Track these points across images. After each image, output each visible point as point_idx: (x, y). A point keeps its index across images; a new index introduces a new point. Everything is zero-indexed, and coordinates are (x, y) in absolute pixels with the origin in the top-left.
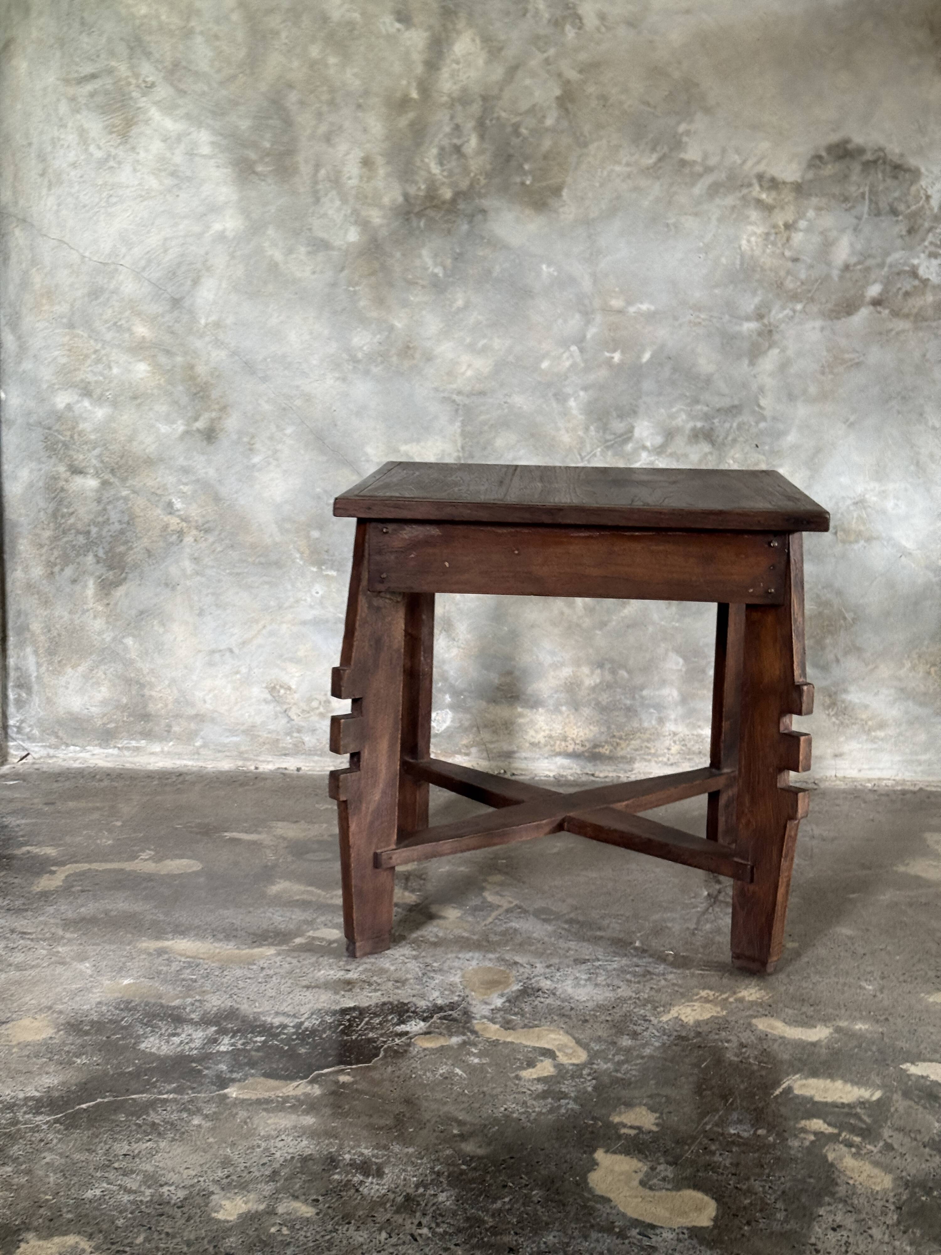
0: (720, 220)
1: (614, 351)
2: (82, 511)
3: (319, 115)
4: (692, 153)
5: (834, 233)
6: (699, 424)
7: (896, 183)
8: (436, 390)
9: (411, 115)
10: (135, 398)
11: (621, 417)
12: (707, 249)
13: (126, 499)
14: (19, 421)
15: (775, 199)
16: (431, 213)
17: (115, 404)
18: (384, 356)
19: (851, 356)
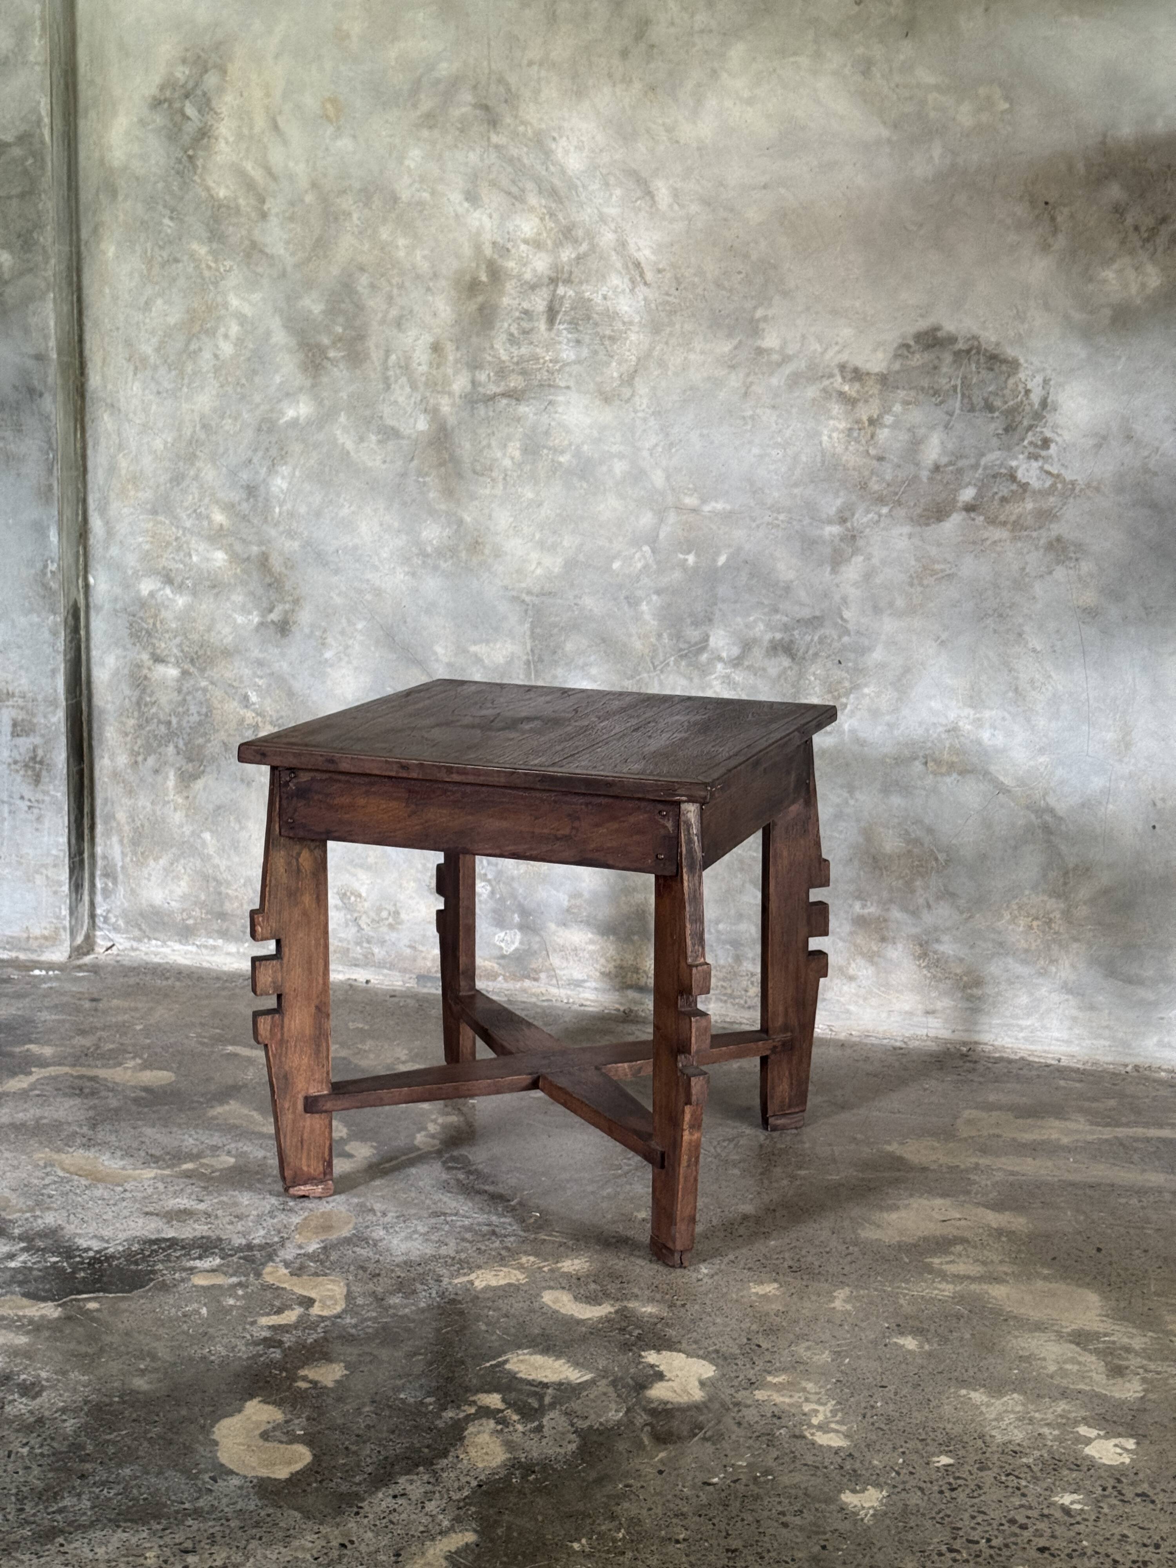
0: (800, 414)
1: (689, 553)
2: (164, 700)
3: (390, 298)
4: (771, 340)
5: (923, 430)
6: (778, 636)
7: (991, 375)
8: (506, 588)
9: (480, 299)
10: (214, 587)
11: (696, 624)
12: (786, 445)
13: (205, 690)
14: (107, 606)
15: (858, 392)
17: (194, 594)
18: (453, 551)
19: (942, 566)
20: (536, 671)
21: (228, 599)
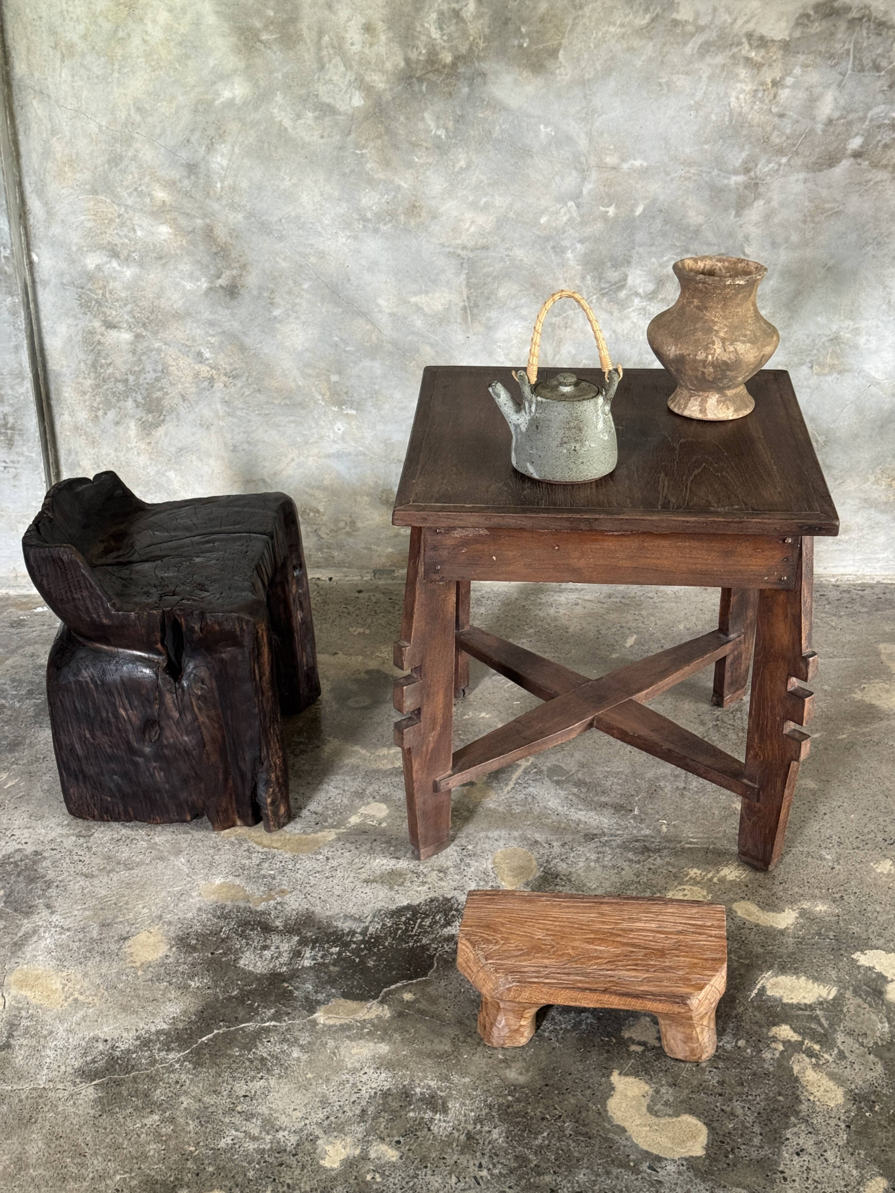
0: (710, 78)
1: (609, 205)
2: (119, 361)
4: (684, 13)
5: (819, 89)
7: (879, 39)
8: (443, 245)
10: (161, 258)
11: (616, 266)
12: (698, 107)
13: (159, 350)
14: (53, 281)
15: (763, 57)
16: (432, 77)
17: (142, 265)
18: (392, 215)
19: (831, 205)
20: (472, 315)
21: (176, 268)
